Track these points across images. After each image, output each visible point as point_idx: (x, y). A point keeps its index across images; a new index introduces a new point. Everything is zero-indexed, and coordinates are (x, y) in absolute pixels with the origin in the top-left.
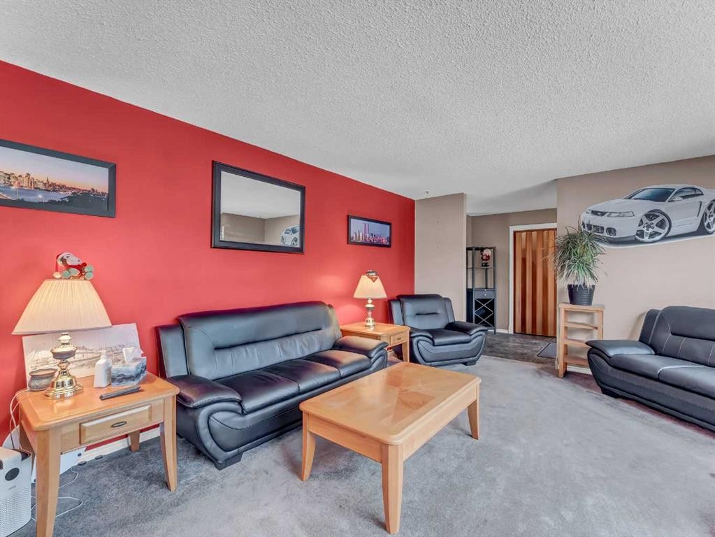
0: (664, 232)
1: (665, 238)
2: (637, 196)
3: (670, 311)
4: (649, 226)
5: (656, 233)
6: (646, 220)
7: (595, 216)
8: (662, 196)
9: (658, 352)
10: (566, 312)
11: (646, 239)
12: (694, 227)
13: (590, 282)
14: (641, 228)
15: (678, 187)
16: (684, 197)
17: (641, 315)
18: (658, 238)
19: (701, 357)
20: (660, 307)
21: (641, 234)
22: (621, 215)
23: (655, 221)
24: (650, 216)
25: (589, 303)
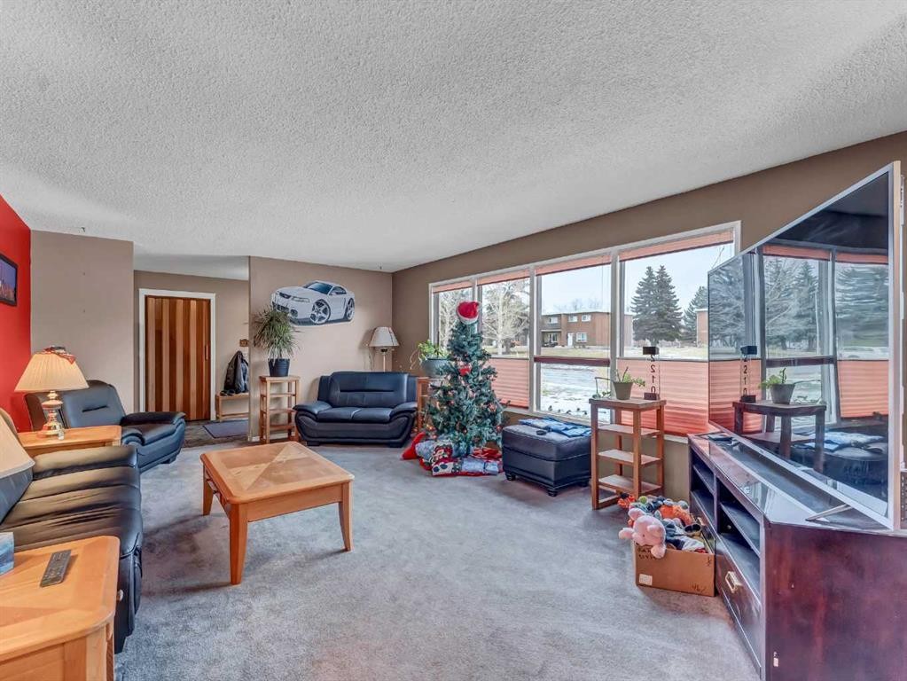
0: (326, 317)
1: (327, 322)
2: (310, 287)
3: (336, 375)
4: (318, 312)
5: (322, 318)
6: (316, 307)
7: (283, 298)
8: (325, 289)
9: (334, 406)
10: (271, 384)
11: (316, 321)
12: (341, 316)
13: (285, 356)
14: (313, 312)
15: (334, 285)
16: (337, 293)
17: (316, 380)
18: (323, 321)
19: (360, 403)
20: (328, 374)
21: (313, 317)
22: (301, 300)
23: (322, 309)
24: (319, 304)
25: (286, 375)
